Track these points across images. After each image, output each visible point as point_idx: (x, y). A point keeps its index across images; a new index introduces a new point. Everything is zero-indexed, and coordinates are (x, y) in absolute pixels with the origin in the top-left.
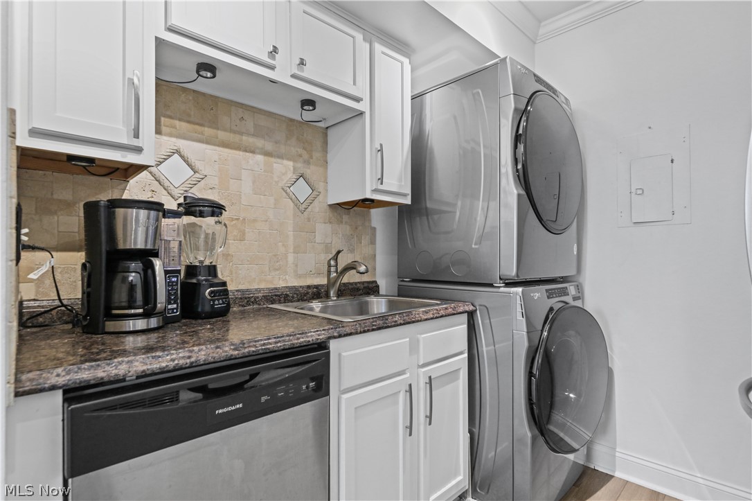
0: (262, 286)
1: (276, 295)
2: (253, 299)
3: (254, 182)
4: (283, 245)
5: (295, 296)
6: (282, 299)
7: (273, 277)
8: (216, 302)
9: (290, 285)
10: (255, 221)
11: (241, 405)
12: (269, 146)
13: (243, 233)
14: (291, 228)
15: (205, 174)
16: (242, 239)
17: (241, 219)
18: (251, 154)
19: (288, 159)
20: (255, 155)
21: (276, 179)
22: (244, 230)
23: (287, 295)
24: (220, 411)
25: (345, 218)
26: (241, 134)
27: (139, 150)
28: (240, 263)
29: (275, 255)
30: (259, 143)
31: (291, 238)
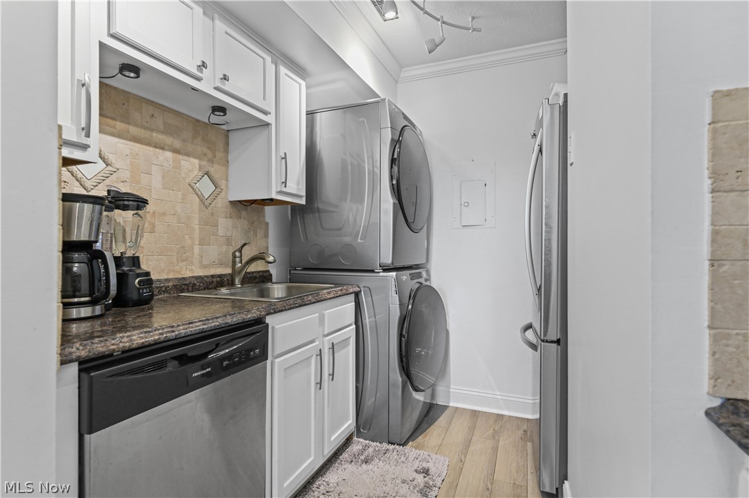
0: (171, 276)
1: (185, 285)
2: (163, 289)
3: (163, 177)
4: (190, 237)
5: (202, 285)
6: (190, 288)
7: (181, 268)
8: (145, 291)
9: (195, 275)
10: (164, 214)
11: (209, 369)
12: (177, 144)
13: (153, 226)
14: (196, 222)
15: (118, 167)
16: (152, 232)
17: (151, 212)
18: (160, 151)
19: (194, 157)
20: (164, 152)
21: (183, 175)
22: (154, 223)
23: (194, 284)
24: (196, 374)
25: (244, 213)
26: (152, 130)
27: (85, 147)
28: (150, 254)
29: (183, 247)
30: (168, 140)
31: (197, 231)
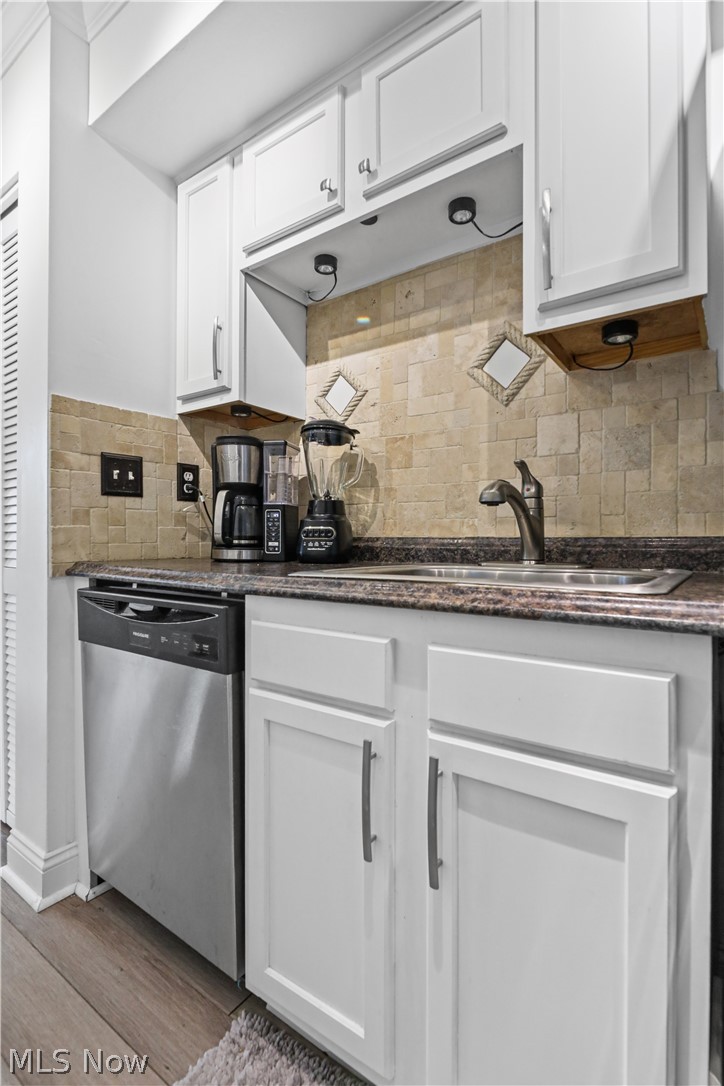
0: (435, 534)
1: (447, 550)
2: (413, 552)
3: (424, 378)
4: (470, 468)
5: (482, 554)
6: (458, 557)
7: (453, 522)
9: (481, 535)
10: (425, 436)
12: (446, 313)
13: (409, 456)
14: (484, 437)
15: (365, 389)
16: (408, 466)
17: (407, 437)
18: (420, 340)
19: (479, 320)
20: (425, 338)
21: (458, 361)
22: (411, 453)
23: (467, 552)
26: (408, 315)
28: (405, 499)
29: (455, 486)
30: (432, 316)
31: (484, 455)
